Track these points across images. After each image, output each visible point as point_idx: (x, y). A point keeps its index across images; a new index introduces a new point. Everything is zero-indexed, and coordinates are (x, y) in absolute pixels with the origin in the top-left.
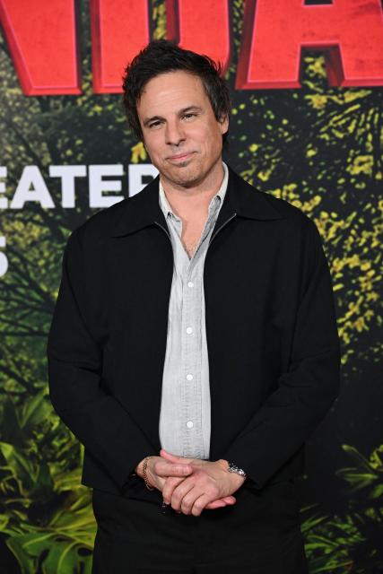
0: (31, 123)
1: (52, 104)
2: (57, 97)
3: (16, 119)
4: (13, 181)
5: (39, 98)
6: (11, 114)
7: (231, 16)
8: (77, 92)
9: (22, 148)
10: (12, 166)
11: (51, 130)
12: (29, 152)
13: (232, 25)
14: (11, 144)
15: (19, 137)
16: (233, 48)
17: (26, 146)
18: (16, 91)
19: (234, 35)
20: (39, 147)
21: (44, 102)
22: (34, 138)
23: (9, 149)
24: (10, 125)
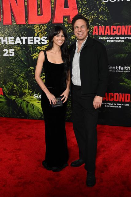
0: (18, 29)
1: (21, 26)
2: (22, 25)
3: (15, 28)
4: (15, 39)
5: (19, 25)
6: (14, 28)
7: (51, 10)
8: (25, 24)
9: (16, 34)
10: (15, 37)
11: (21, 31)
12: (17, 34)
13: (51, 12)
14: (14, 33)
15: (16, 32)
16: (52, 16)
17: (17, 33)
18: (15, 24)
19: (52, 14)
20: (19, 34)
21: (20, 25)
22: (18, 32)
23: (14, 34)
24: (14, 29)
